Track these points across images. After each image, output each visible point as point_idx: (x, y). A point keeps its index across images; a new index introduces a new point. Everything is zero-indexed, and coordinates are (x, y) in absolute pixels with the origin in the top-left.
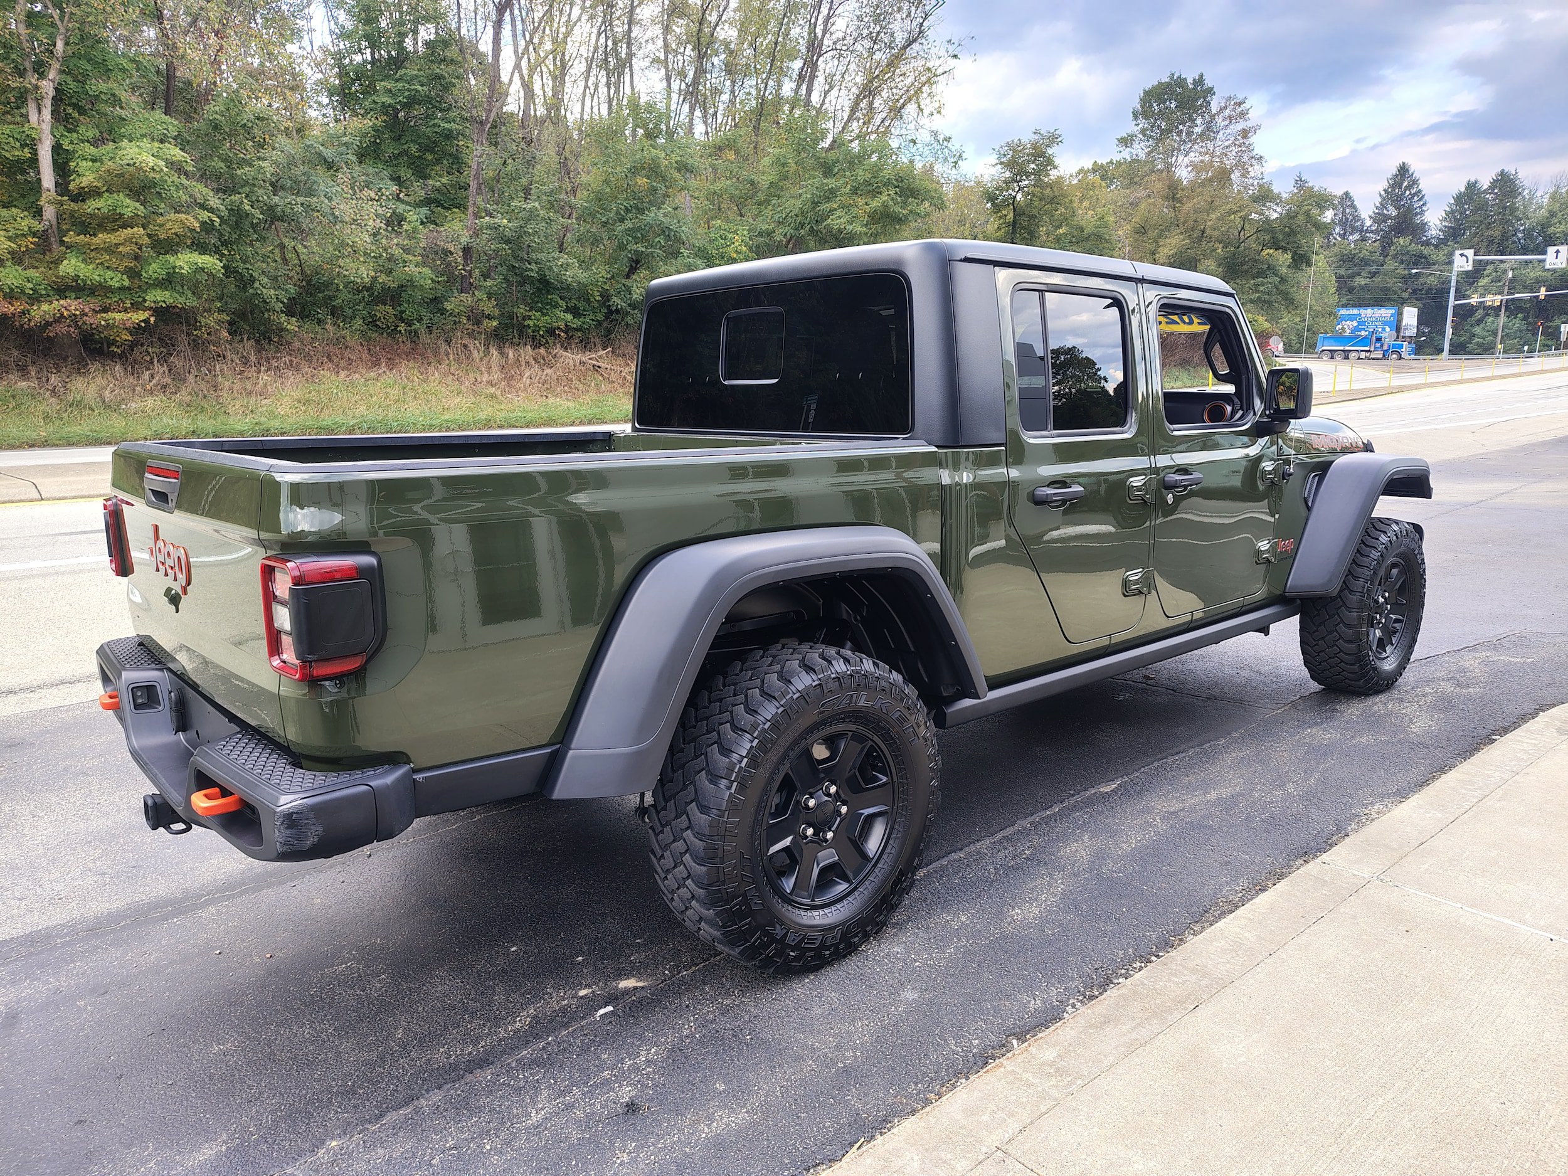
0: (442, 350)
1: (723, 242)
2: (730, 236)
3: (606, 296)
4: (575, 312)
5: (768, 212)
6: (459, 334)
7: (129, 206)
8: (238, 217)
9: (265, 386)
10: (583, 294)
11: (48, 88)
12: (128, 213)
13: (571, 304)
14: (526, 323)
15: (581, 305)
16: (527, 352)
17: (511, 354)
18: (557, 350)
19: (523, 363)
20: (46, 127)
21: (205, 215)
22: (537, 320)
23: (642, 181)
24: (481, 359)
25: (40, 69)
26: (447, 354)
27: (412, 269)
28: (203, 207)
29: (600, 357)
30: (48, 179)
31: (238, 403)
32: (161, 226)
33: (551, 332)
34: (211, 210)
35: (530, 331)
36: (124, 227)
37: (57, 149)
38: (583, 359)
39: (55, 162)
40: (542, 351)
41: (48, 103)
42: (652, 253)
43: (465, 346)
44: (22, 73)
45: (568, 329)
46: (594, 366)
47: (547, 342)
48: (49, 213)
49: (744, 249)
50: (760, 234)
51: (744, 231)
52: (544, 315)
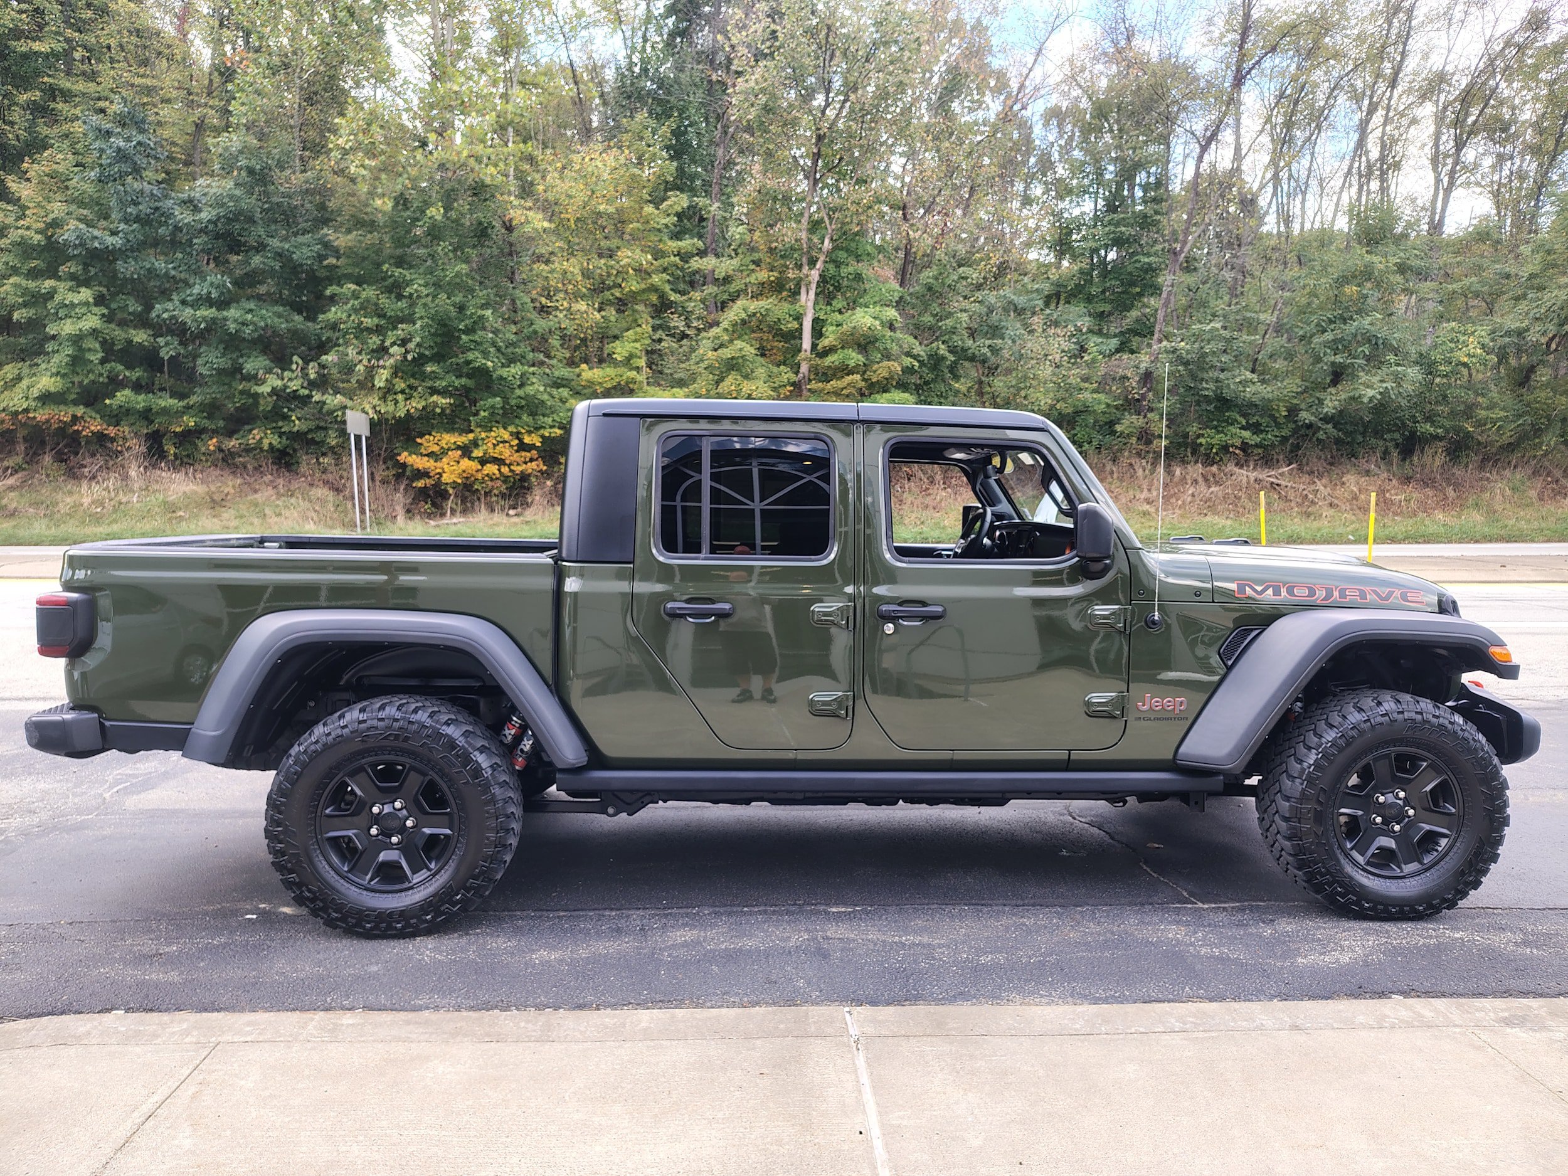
0: (1108, 468)
1: (1453, 345)
2: (1462, 338)
3: (1293, 411)
4: (1256, 428)
5: (1523, 306)
6: (1126, 454)
7: (854, 358)
8: (936, 361)
9: (941, 500)
10: (1266, 408)
11: (815, 275)
12: (852, 363)
13: (1253, 420)
14: (1199, 441)
15: (1264, 421)
16: (1196, 470)
17: (1178, 473)
18: (1231, 467)
19: (1189, 482)
20: (810, 304)
21: (908, 361)
22: (1211, 438)
23: (1351, 290)
24: (1145, 477)
25: (812, 262)
26: (1112, 472)
27: (1087, 396)
28: (908, 354)
29: (1282, 474)
30: (807, 344)
31: (914, 515)
32: (875, 372)
33: (1225, 448)
34: (915, 357)
35: (1202, 449)
36: (848, 375)
37: (816, 320)
38: (1260, 477)
39: (813, 328)
40: (1214, 469)
41: (814, 286)
42: (1352, 364)
43: (1131, 465)
44: (799, 267)
45: (1245, 447)
46: (1272, 483)
47: (1221, 459)
48: (804, 368)
49: (1479, 351)
50: (1508, 333)
51: (1482, 331)
52: (1219, 432)
